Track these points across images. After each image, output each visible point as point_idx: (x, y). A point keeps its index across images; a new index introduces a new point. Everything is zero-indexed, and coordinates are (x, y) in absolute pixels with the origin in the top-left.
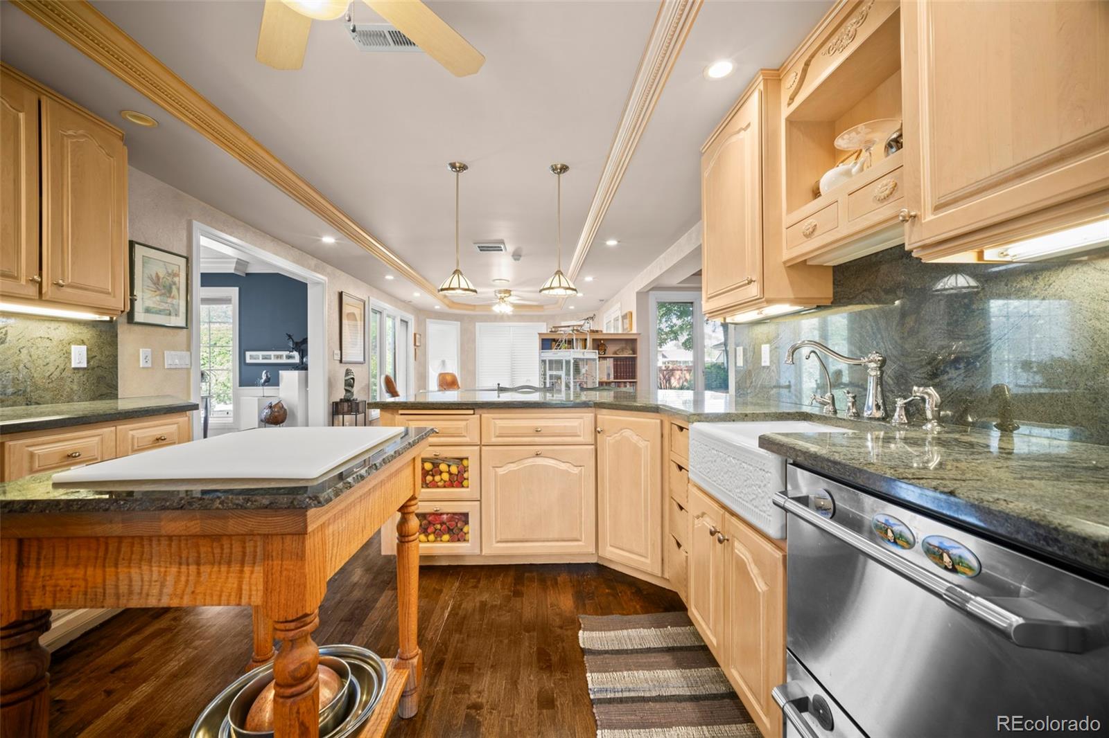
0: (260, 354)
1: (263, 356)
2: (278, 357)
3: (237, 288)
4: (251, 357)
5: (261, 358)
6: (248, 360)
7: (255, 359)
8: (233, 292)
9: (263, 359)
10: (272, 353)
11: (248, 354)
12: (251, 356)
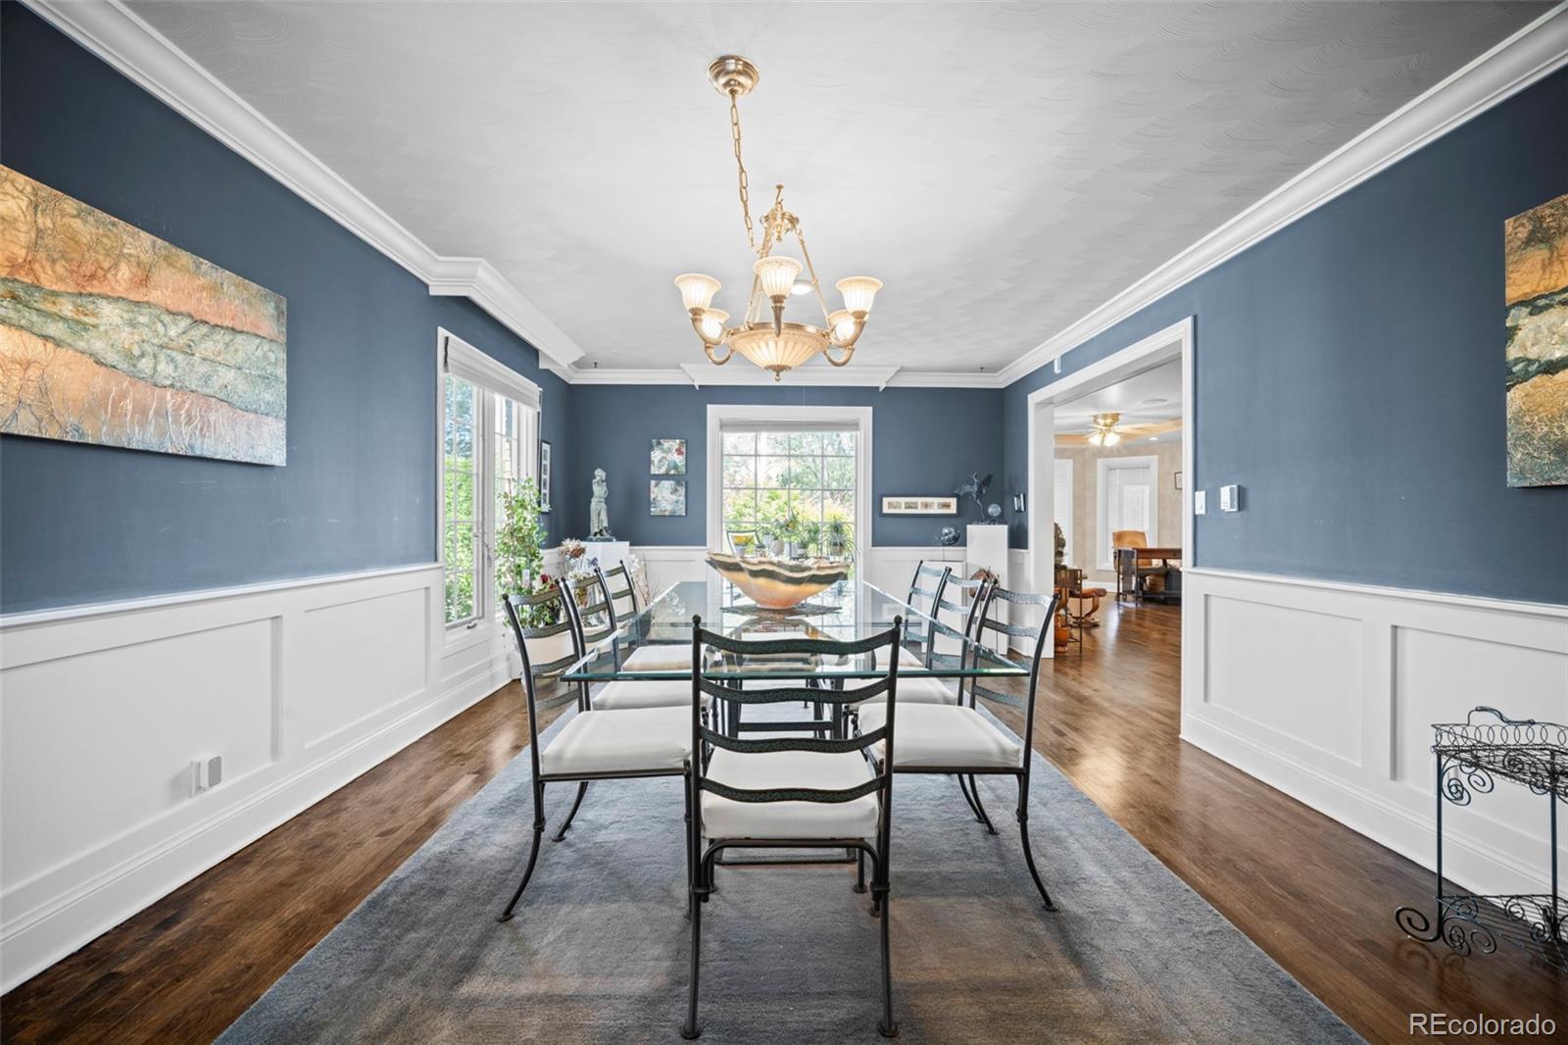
0: (903, 500)
1: (906, 503)
2: (926, 506)
3: (871, 408)
4: (890, 505)
5: (903, 507)
6: (886, 510)
7: (896, 508)
8: (865, 414)
9: (906, 508)
10: (920, 500)
11: (886, 500)
12: (889, 503)
